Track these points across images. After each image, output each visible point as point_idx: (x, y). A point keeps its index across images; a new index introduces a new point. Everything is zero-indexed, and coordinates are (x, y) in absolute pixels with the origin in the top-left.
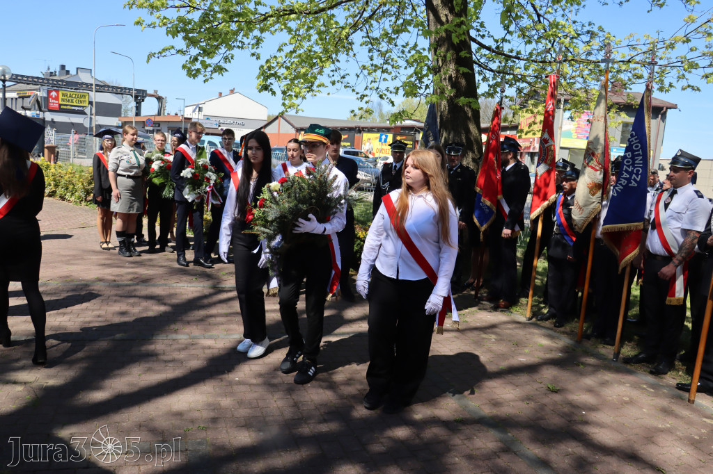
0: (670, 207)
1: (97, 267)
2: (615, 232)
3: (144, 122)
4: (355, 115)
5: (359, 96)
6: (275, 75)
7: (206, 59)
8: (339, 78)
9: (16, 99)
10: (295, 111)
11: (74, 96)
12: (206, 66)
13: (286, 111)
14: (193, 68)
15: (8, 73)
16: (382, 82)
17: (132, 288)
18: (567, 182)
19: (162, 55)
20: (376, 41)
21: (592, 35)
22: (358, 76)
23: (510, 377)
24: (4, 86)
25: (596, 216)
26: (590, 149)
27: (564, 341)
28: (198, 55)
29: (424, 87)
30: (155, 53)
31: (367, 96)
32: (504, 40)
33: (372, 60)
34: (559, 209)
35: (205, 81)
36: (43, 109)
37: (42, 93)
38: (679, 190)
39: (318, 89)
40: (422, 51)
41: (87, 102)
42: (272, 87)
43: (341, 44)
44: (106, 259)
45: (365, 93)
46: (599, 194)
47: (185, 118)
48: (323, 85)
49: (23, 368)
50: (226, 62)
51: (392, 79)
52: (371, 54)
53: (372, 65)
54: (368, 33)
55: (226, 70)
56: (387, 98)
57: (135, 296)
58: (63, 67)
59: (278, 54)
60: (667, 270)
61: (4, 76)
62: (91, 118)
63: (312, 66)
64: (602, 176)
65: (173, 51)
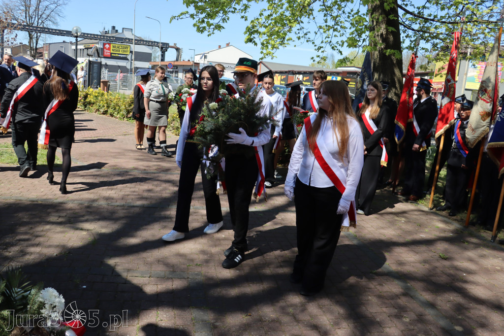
1: (134, 161)
2: (497, 148)
3: (167, 65)
4: (314, 61)
5: (317, 48)
6: (257, 31)
7: (210, 20)
8: (303, 34)
9: (83, 50)
10: (270, 57)
11: (120, 47)
12: (209, 25)
13: (265, 57)
14: (201, 26)
15: (80, 32)
16: (333, 38)
17: (156, 175)
18: (464, 111)
19: (181, 17)
20: (330, 8)
22: (316, 34)
23: (413, 247)
24: (77, 40)
25: (485, 136)
26: (483, 87)
27: (455, 226)
28: (204, 18)
29: (362, 41)
30: (175, 17)
31: (322, 47)
32: (424, 7)
33: (326, 22)
34: (457, 131)
35: (208, 35)
36: (100, 55)
37: (100, 46)
39: (287, 42)
40: (362, 16)
41: (129, 51)
42: (255, 40)
43: (305, 10)
44: (140, 156)
45: (321, 45)
46: (488, 120)
47: (195, 63)
48: (291, 39)
49: (87, 221)
50: (223, 22)
51: (340, 36)
52: (325, 18)
53: (326, 26)
54: (324, 3)
55: (223, 28)
56: (337, 50)
57: (158, 180)
58: (114, 28)
59: (259, 17)
61: (77, 33)
62: (131, 63)
63: (283, 25)
64: (491, 107)
65: (187, 15)
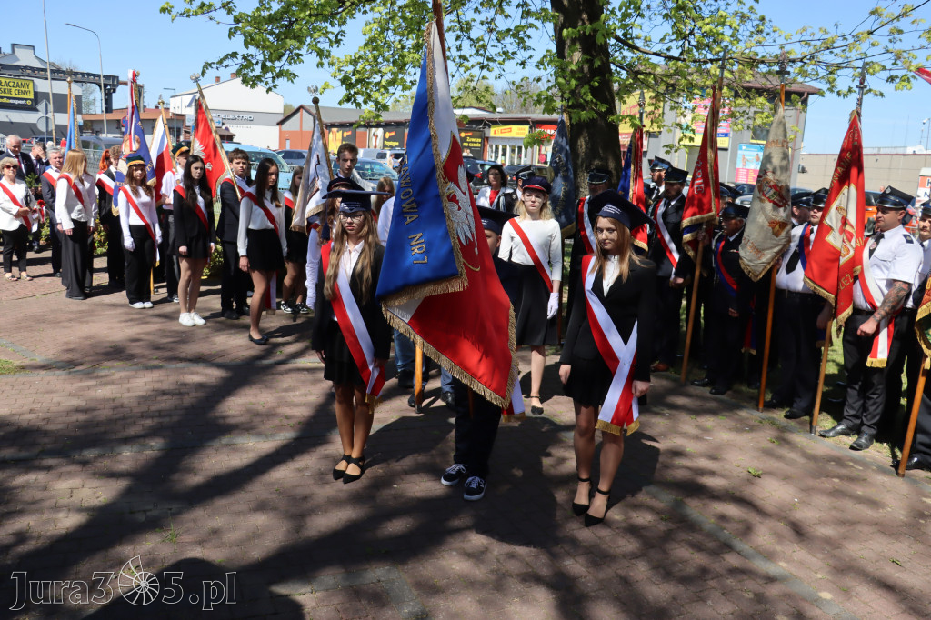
0: (875, 254)
3: (119, 121)
14: (251, 74)
16: (482, 82)
20: (466, 25)
21: (743, 18)
22: (453, 76)
30: (214, 63)
31: (460, 98)
33: (460, 50)
35: (268, 91)
38: (886, 234)
39: (402, 94)
40: (526, 39)
41: (32, 92)
47: (177, 115)
50: (290, 64)
52: (459, 42)
53: (461, 57)
56: (487, 102)
60: (868, 327)
62: (47, 118)
